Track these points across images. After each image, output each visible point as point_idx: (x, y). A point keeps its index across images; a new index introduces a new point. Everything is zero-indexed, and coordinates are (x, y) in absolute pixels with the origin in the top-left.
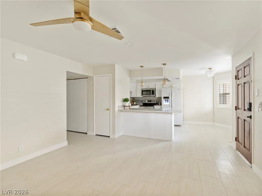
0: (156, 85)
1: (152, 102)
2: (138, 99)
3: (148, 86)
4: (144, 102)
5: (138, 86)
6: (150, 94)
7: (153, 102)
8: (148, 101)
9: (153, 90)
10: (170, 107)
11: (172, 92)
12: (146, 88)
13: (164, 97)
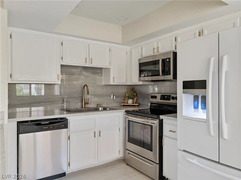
0: (179, 39)
1: (170, 101)
5: (133, 51)
6: (159, 75)
7: (175, 102)
9: (168, 60)
10: (212, 134)
11: (224, 55)
12: (151, 54)
13: (183, 82)
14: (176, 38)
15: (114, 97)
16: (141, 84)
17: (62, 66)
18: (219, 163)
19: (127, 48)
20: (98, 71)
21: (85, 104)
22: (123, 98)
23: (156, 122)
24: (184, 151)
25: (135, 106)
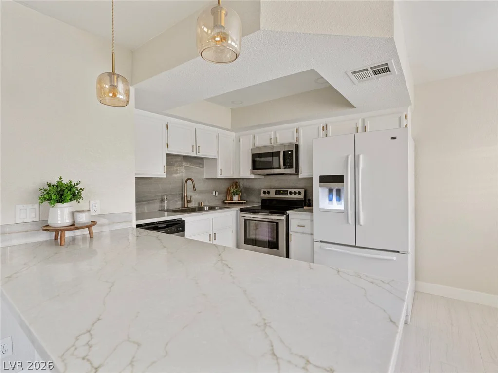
0: (301, 131)
1: (289, 196)
2: (247, 184)
3: (272, 137)
4: (263, 195)
5: (241, 140)
6: (279, 168)
7: (293, 196)
8: (277, 193)
9: (290, 152)
10: (350, 222)
11: (360, 154)
12: (267, 143)
13: (320, 176)
14: (297, 130)
15: (217, 193)
16: (254, 177)
17: (167, 155)
18: (355, 246)
19: (234, 134)
20: (199, 161)
21: (188, 202)
22: (225, 195)
23: (283, 218)
24: (321, 241)
25: (242, 203)
